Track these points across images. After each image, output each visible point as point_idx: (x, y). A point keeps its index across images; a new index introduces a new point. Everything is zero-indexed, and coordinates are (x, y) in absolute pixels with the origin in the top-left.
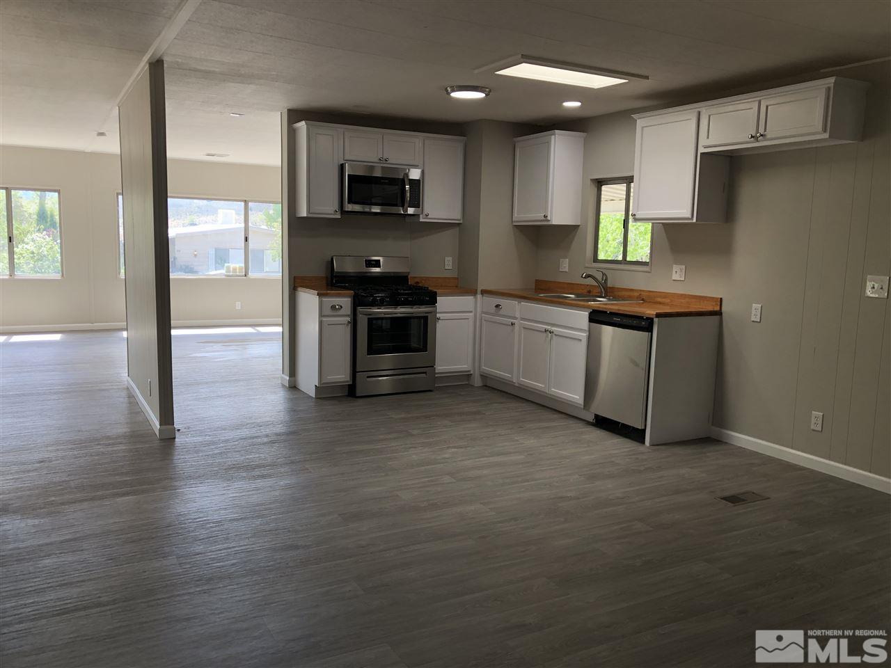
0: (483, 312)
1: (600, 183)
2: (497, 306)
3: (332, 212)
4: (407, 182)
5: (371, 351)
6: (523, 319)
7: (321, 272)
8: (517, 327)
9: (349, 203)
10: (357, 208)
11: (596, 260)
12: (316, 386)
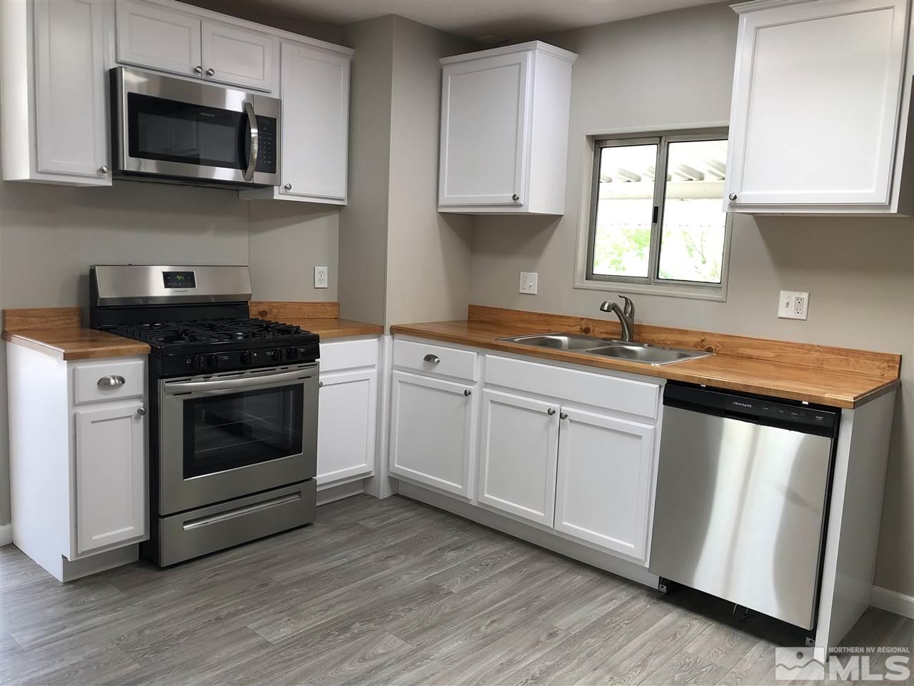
0: (394, 367)
1: (598, 143)
2: (429, 358)
3: (95, 173)
4: (252, 120)
5: (192, 467)
6: (487, 385)
7: (68, 299)
8: (475, 398)
9: (131, 154)
10: (150, 166)
11: (590, 275)
12: (64, 557)
